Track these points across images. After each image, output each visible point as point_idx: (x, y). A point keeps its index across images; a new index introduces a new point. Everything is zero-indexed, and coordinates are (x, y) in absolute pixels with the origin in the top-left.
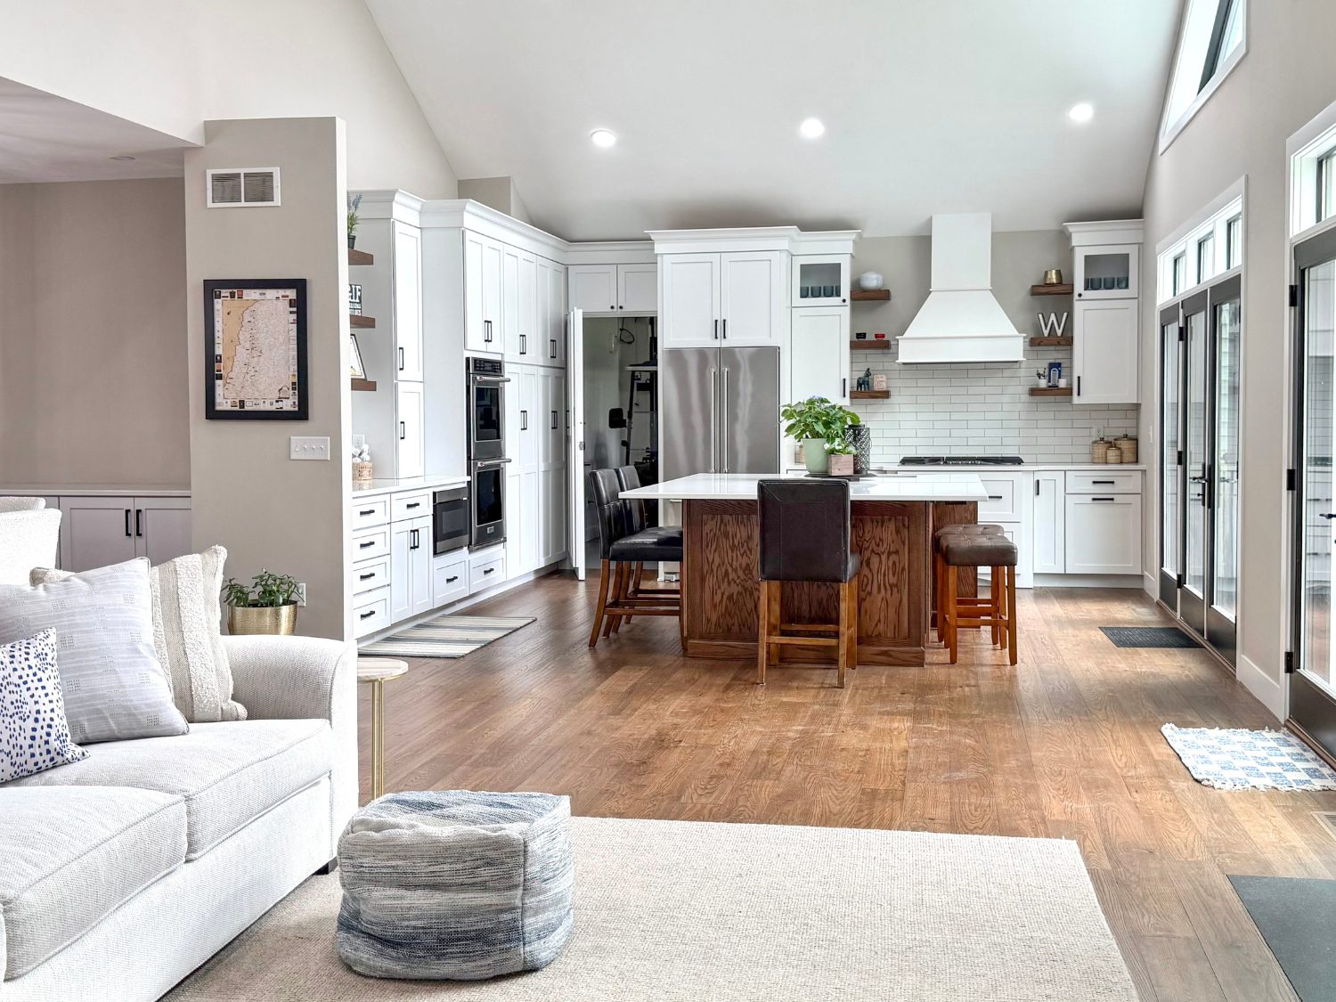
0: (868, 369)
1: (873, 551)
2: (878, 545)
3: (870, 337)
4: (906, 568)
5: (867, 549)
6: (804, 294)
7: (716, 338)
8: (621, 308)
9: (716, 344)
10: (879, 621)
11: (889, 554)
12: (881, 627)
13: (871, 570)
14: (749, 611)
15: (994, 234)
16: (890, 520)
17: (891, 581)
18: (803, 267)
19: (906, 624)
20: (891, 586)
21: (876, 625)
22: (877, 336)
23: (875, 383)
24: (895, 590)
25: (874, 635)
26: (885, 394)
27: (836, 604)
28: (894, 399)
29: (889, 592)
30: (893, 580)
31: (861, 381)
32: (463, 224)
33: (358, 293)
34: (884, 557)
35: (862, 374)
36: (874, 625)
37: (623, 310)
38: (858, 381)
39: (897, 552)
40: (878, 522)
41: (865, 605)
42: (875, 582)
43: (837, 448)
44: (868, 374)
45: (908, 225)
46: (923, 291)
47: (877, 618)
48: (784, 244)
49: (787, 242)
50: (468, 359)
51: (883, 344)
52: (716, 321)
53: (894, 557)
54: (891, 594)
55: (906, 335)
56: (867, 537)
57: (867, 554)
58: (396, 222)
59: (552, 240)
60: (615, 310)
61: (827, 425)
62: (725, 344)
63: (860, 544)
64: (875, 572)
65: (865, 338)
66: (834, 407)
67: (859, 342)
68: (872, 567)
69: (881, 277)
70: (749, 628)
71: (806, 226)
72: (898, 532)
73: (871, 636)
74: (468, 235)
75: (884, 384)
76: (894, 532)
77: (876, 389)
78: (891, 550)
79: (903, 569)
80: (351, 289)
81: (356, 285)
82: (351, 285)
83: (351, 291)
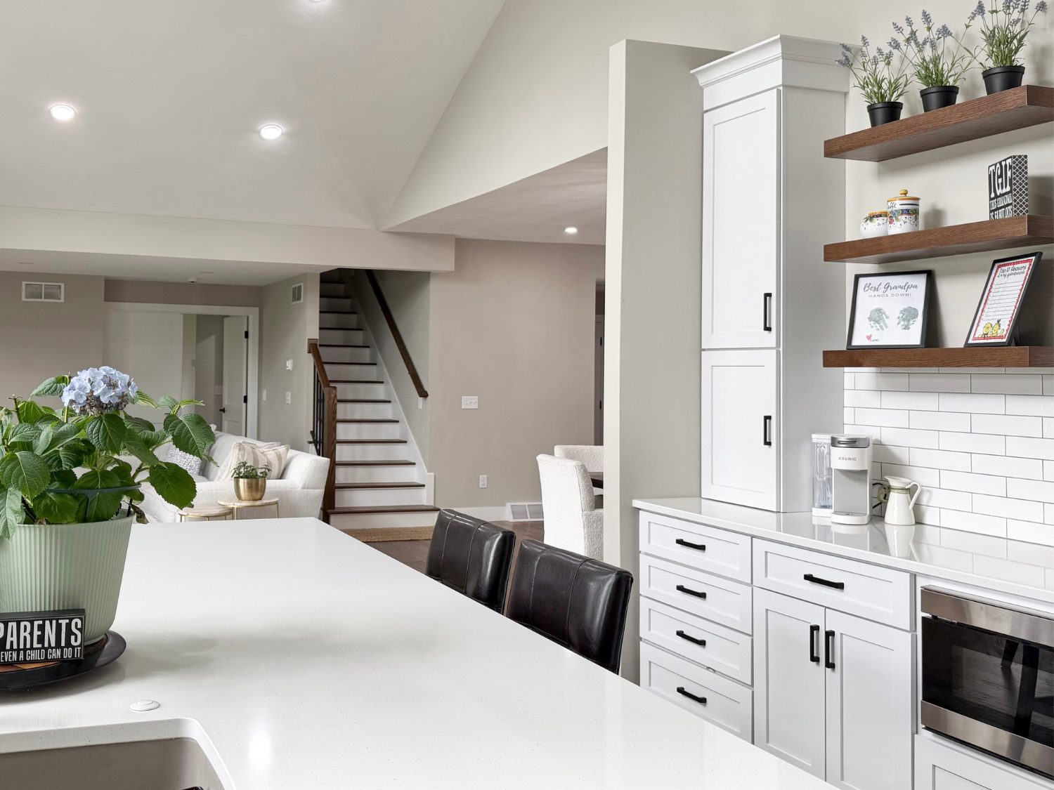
33: (1009, 174)
80: (1001, 169)
81: (1006, 159)
82: (1001, 163)
83: (1001, 173)
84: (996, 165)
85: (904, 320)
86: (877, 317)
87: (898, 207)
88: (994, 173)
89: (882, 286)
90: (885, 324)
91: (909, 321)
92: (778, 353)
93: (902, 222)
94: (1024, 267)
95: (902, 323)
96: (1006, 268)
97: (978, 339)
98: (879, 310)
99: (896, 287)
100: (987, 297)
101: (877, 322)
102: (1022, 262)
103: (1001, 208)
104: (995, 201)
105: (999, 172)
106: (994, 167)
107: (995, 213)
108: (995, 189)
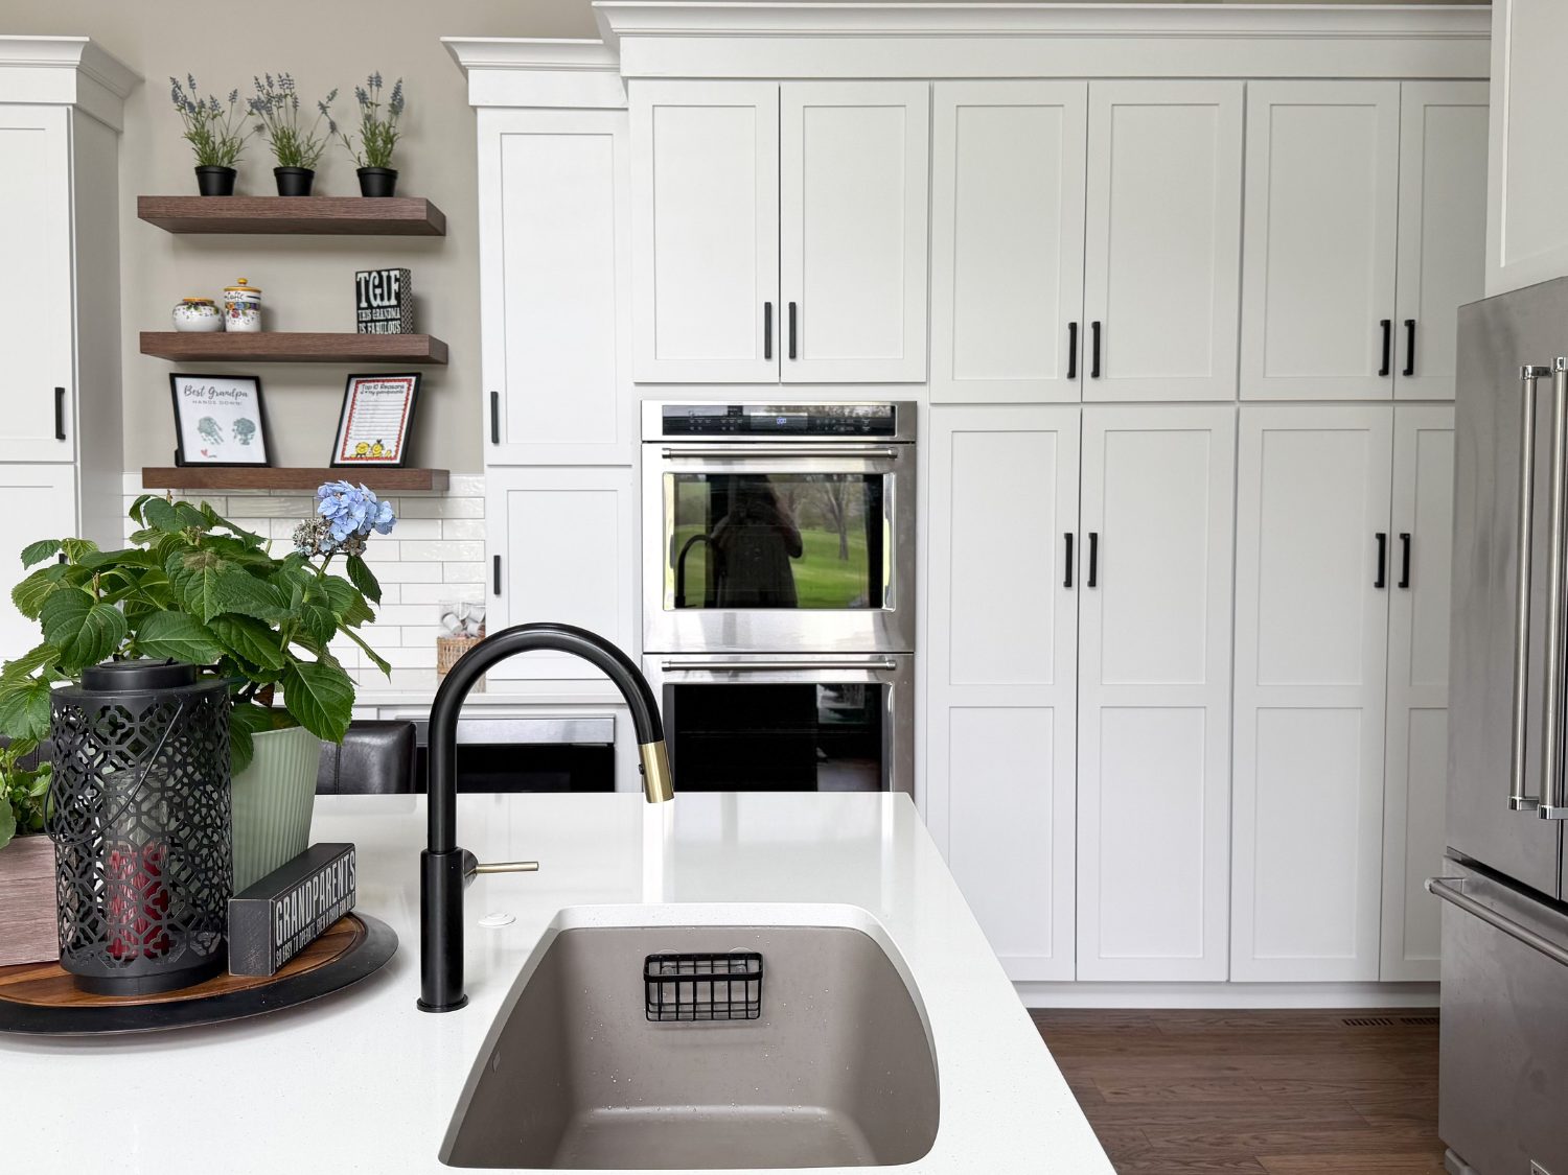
33: (395, 287)
58: (481, 111)
80: (381, 277)
81: (388, 271)
82: (379, 273)
83: (380, 285)
84: (370, 273)
85: (240, 433)
86: (208, 427)
87: (246, 299)
88: (367, 282)
89: (206, 391)
90: (220, 438)
91: (246, 435)
92: (76, 468)
93: (249, 318)
94: (402, 387)
95: (239, 437)
96: (372, 384)
97: (350, 458)
98: (208, 420)
99: (222, 394)
100: (351, 414)
101: (209, 434)
102: (399, 381)
103: (379, 321)
104: (369, 311)
105: (377, 282)
106: (366, 275)
107: (369, 324)
108: (368, 300)
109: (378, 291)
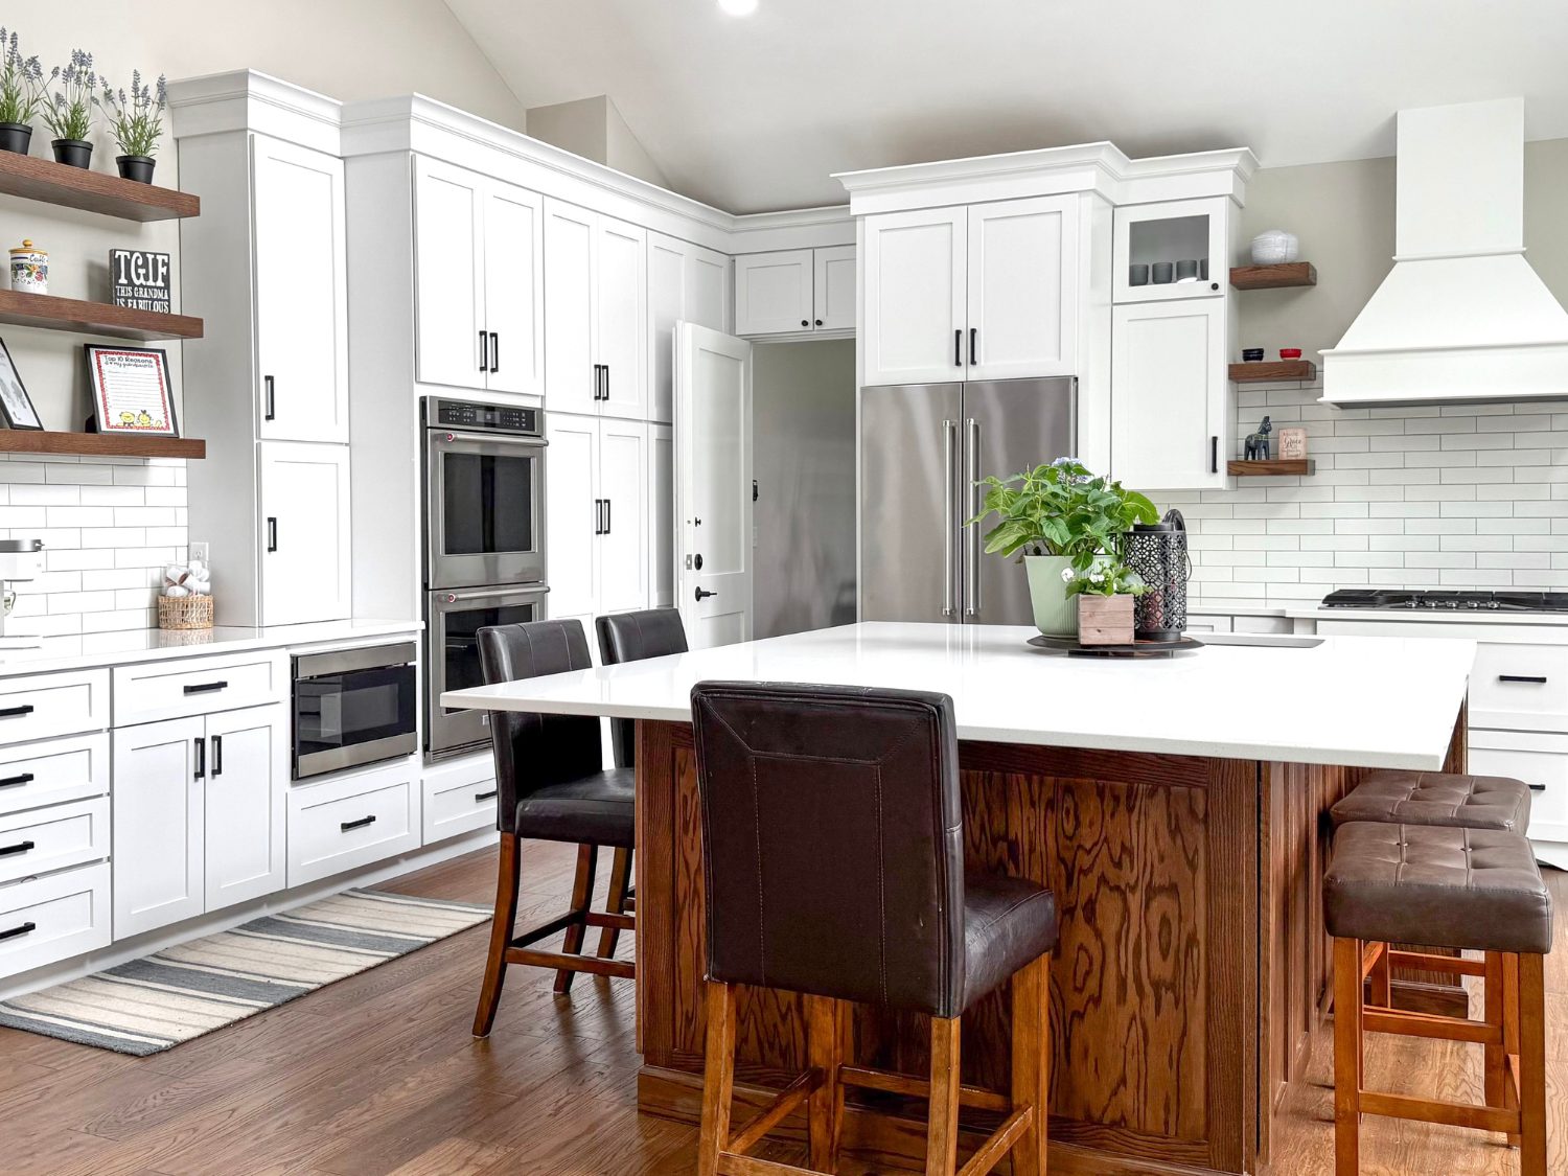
0: (1267, 419)
1: (1103, 880)
2: (1118, 865)
3: (1272, 357)
4: (1201, 936)
5: (1084, 872)
6: (1138, 278)
7: (958, 363)
8: (819, 323)
9: (959, 375)
10: (1123, 1081)
11: (1151, 892)
12: (1128, 1098)
13: (1098, 934)
14: (784, 1010)
15: (1529, 147)
16: (1152, 794)
17: (1155, 972)
18: (1134, 226)
19: (1198, 1102)
20: (1157, 985)
21: (1115, 1093)
22: (1284, 353)
23: (1282, 445)
24: (1168, 998)
25: (1106, 1121)
26: (1302, 467)
27: (1005, 1021)
28: (1320, 477)
29: (1150, 1001)
30: (1163, 969)
31: (1252, 442)
32: (409, 144)
33: (162, 270)
34: (1135, 901)
35: (1255, 429)
36: (1107, 1093)
37: (823, 327)
38: (1247, 443)
39: (1172, 889)
40: (1116, 799)
41: (1084, 1031)
42: (1111, 971)
43: (1093, 579)
44: (1265, 430)
45: (1350, 138)
46: (1380, 258)
47: (1115, 1076)
48: (1088, 178)
49: (1094, 173)
50: (423, 401)
51: (1299, 370)
52: (958, 333)
53: (1160, 904)
54: (1158, 1012)
55: (1340, 347)
56: (1087, 837)
57: (1088, 884)
58: (256, 135)
59: (691, 207)
60: (810, 327)
61: (1076, 525)
62: (974, 374)
63: (1068, 855)
64: (1109, 937)
65: (1261, 358)
66: (1098, 484)
67: (1248, 367)
68: (1099, 923)
69: (1293, 240)
70: (783, 1054)
71: (1138, 149)
72: (1175, 831)
73: (1100, 1123)
74: (423, 166)
75: (1300, 447)
76: (1164, 831)
77: (1284, 456)
78: (1157, 881)
79: (1192, 940)
80: (146, 260)
81: (155, 254)
82: (144, 254)
83: (145, 265)
84: (132, 253)
88: (128, 262)
94: (150, 362)
96: (114, 356)
97: (117, 427)
100: (101, 383)
103: (142, 299)
104: (130, 288)
105: (140, 262)
106: (128, 254)
107: (129, 301)
108: (128, 276)
109: (142, 271)
